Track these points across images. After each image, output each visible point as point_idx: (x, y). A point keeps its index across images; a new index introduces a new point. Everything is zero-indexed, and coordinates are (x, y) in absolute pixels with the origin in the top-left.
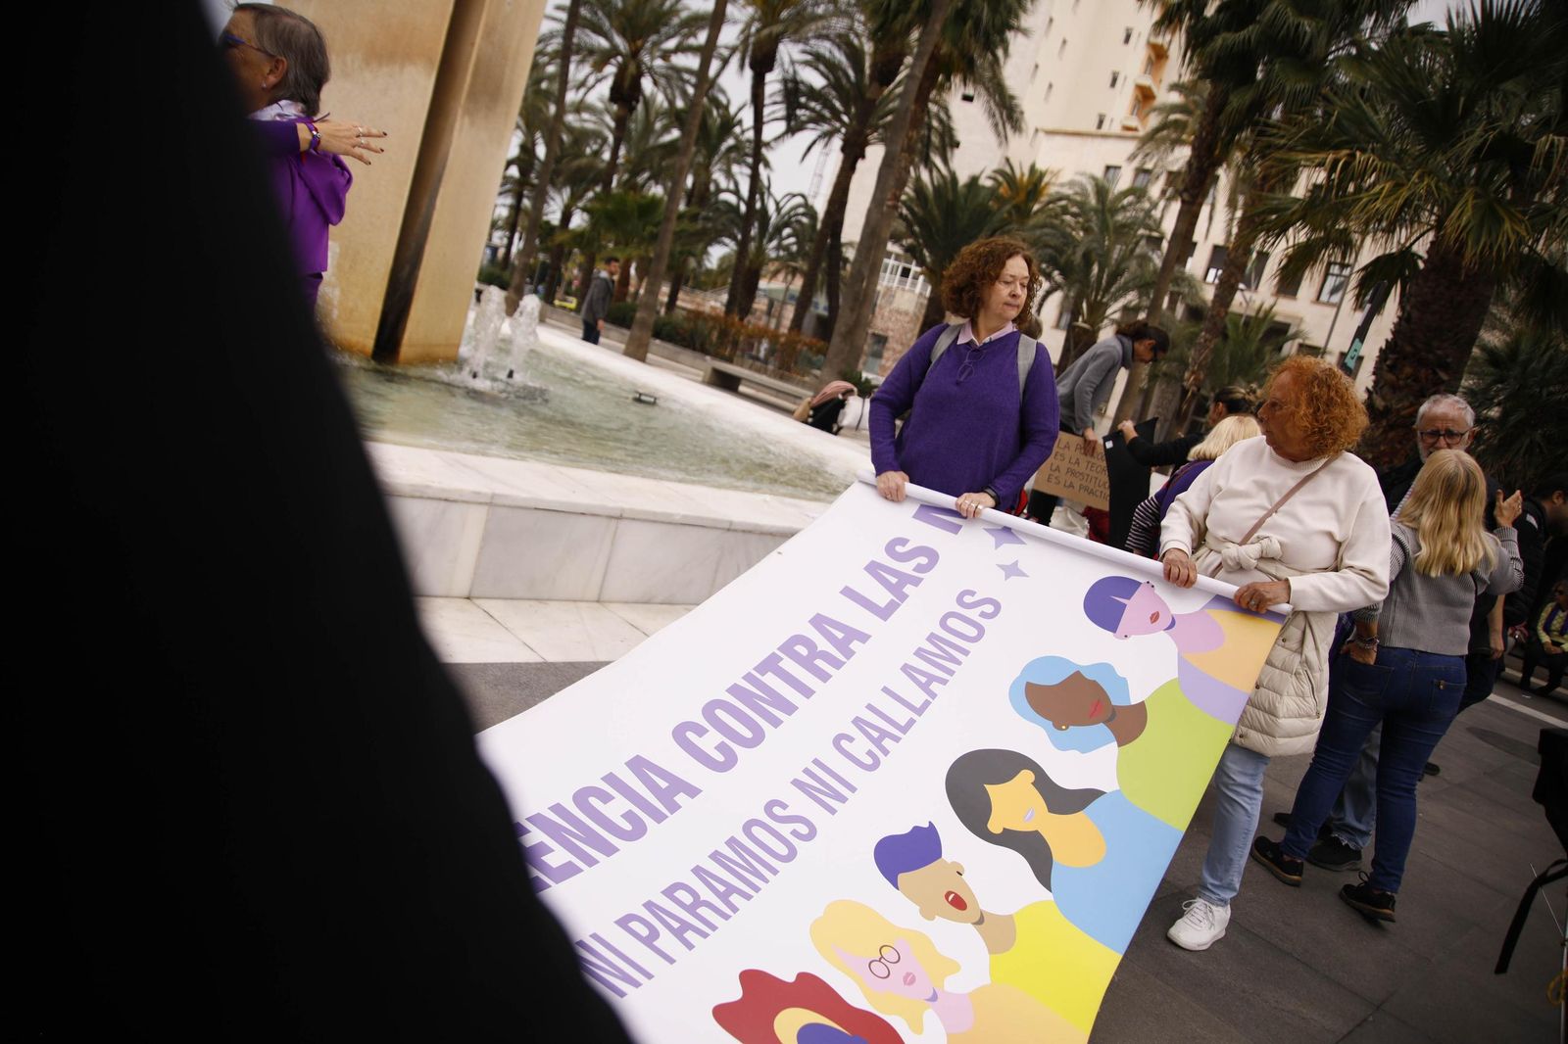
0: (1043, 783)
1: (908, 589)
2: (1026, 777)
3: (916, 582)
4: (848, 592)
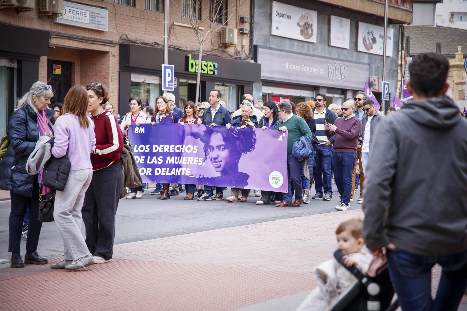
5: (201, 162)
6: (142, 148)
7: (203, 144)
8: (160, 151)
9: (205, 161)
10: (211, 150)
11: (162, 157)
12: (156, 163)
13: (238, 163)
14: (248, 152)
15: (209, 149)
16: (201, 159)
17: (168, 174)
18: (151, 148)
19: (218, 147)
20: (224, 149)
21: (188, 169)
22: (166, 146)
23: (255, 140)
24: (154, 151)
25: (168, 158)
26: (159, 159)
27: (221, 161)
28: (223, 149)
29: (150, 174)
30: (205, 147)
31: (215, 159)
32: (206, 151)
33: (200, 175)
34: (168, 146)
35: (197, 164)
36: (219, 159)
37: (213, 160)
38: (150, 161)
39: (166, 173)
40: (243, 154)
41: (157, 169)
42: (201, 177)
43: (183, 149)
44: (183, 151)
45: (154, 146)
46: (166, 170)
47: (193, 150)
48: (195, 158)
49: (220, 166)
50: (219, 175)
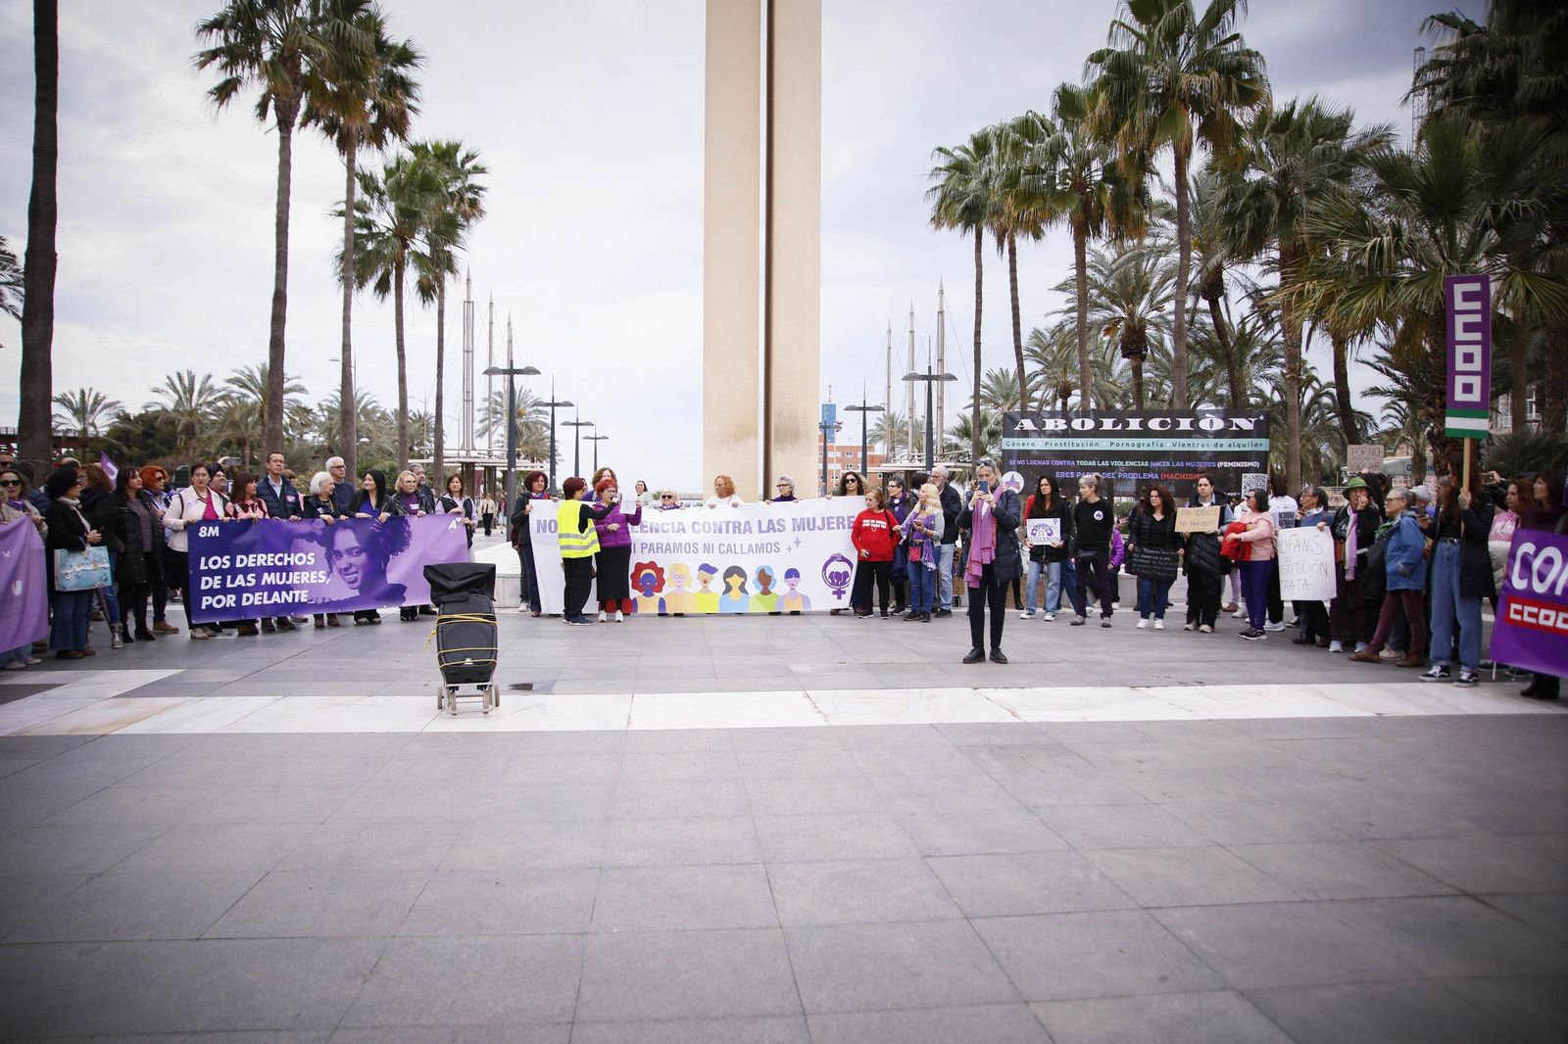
0: (743, 583)
1: (771, 531)
2: (743, 580)
3: (775, 531)
4: (760, 522)
5: (324, 578)
6: (215, 563)
7: (323, 550)
8: (250, 565)
9: (331, 576)
10: (338, 556)
11: (254, 575)
12: (243, 585)
13: (385, 570)
14: (399, 553)
15: (334, 556)
16: (324, 572)
17: (266, 602)
18: (233, 561)
19: (349, 552)
20: (359, 553)
21: (304, 592)
22: (260, 556)
23: (410, 533)
24: (238, 565)
25: (266, 575)
26: (249, 578)
28: (356, 552)
29: (233, 605)
30: (327, 553)
31: (346, 569)
32: (329, 559)
33: (324, 599)
34: (264, 555)
35: (315, 581)
36: (353, 569)
37: (343, 571)
38: (233, 582)
39: (262, 601)
40: (391, 556)
41: (245, 596)
42: (326, 601)
43: (291, 559)
44: (292, 563)
45: (239, 557)
46: (262, 596)
47: (308, 560)
48: (313, 573)
49: (355, 581)
50: (356, 593)
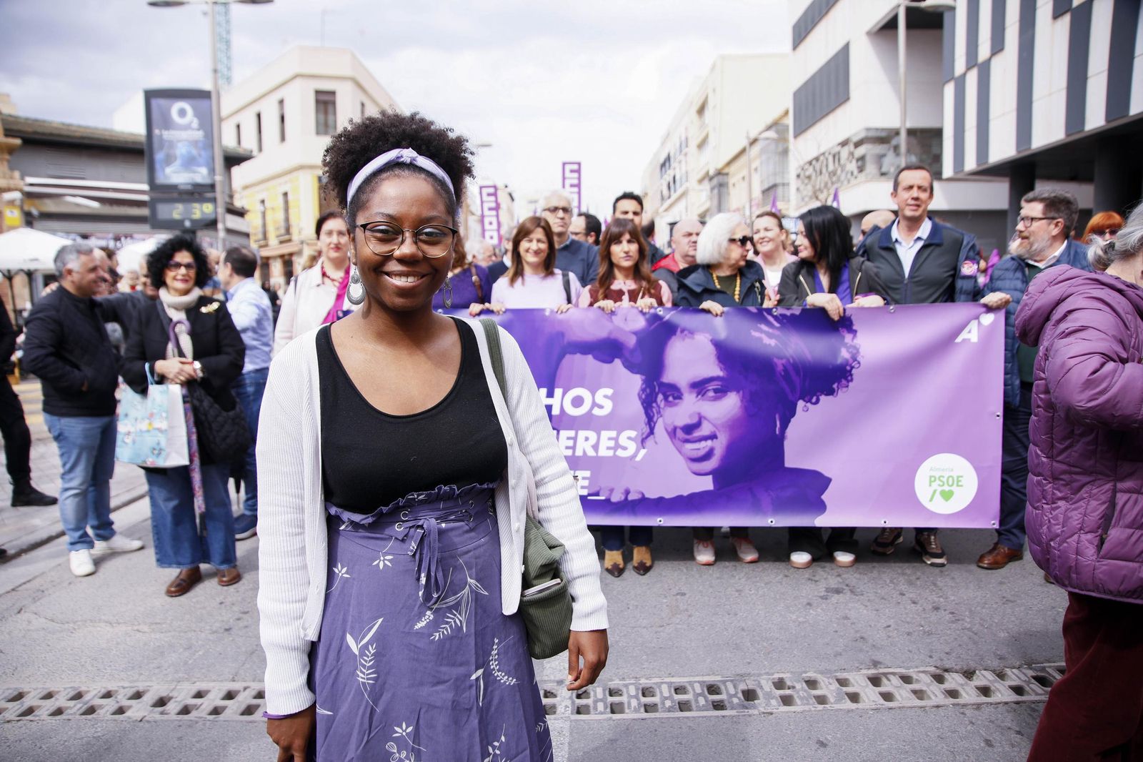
5: (632, 447)
7: (634, 381)
9: (650, 442)
10: (671, 399)
13: (782, 437)
14: (823, 398)
15: (660, 397)
16: (633, 434)
19: (699, 387)
20: (721, 392)
27: (713, 437)
28: (716, 391)
30: (643, 390)
31: (689, 429)
32: (648, 403)
33: (627, 492)
35: (610, 453)
36: (706, 429)
37: (680, 434)
40: (801, 404)
42: (631, 497)
43: (555, 402)
44: (558, 411)
47: (594, 405)
48: (605, 434)
49: (708, 456)
50: (707, 484)
